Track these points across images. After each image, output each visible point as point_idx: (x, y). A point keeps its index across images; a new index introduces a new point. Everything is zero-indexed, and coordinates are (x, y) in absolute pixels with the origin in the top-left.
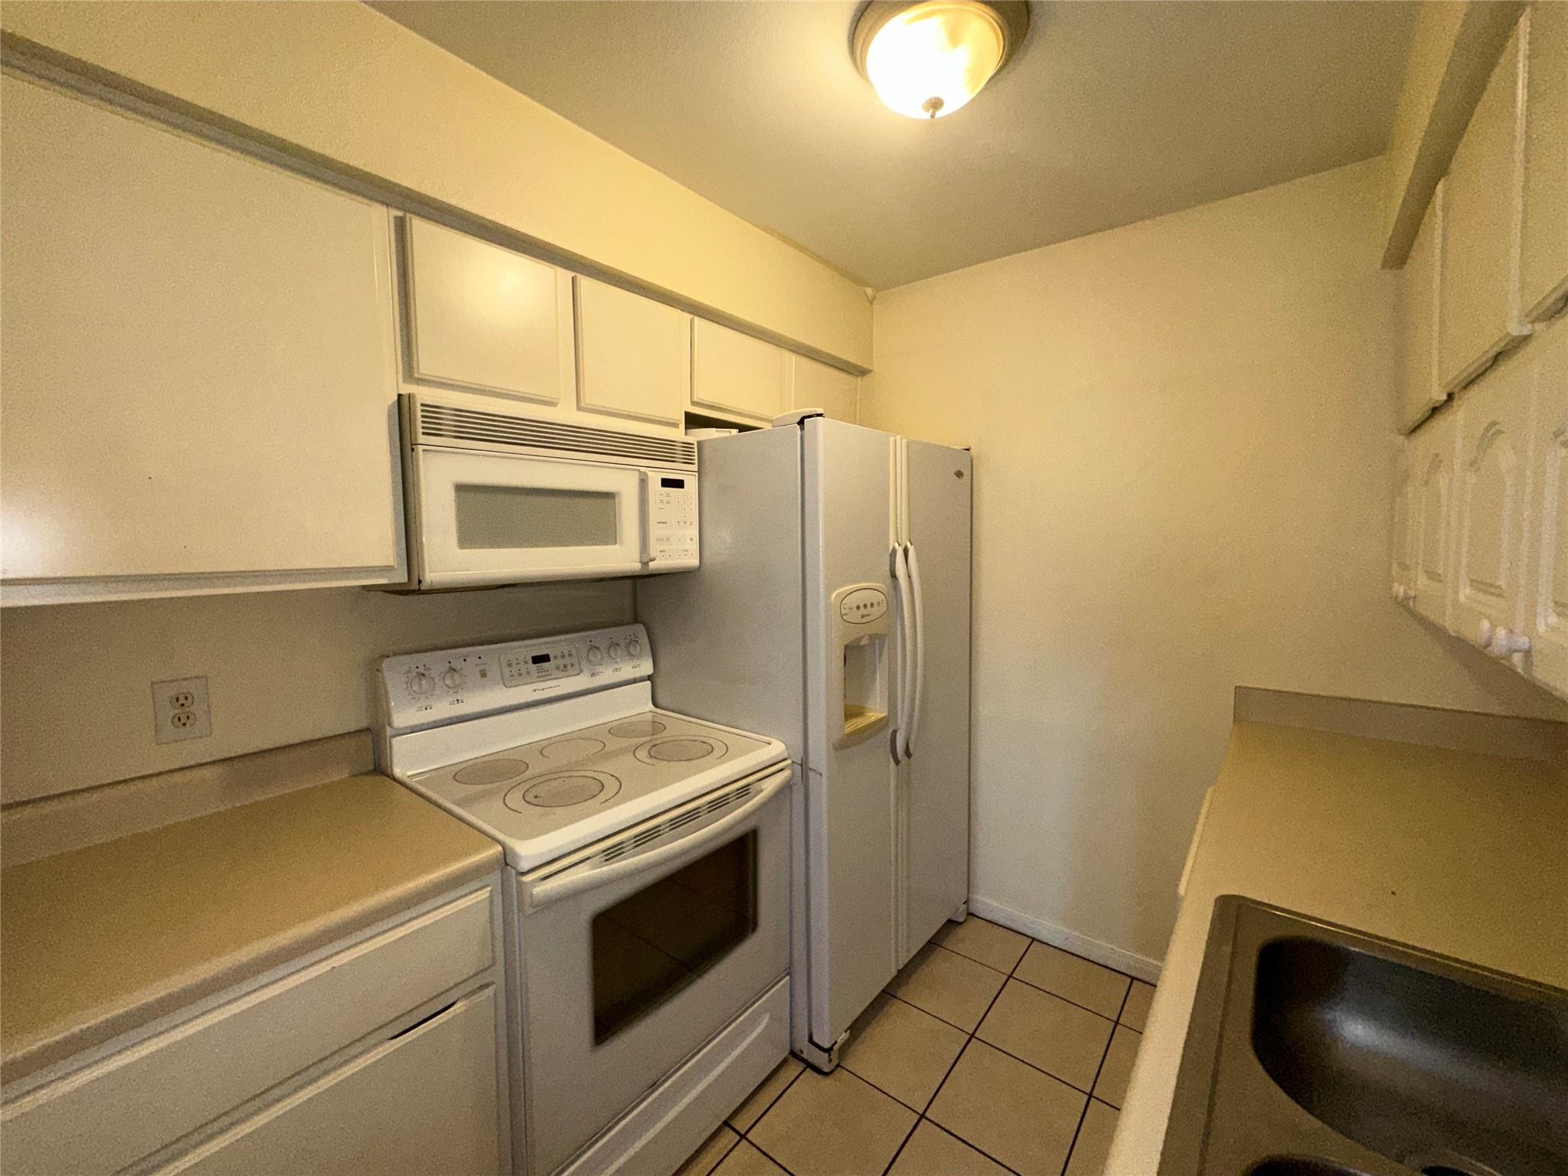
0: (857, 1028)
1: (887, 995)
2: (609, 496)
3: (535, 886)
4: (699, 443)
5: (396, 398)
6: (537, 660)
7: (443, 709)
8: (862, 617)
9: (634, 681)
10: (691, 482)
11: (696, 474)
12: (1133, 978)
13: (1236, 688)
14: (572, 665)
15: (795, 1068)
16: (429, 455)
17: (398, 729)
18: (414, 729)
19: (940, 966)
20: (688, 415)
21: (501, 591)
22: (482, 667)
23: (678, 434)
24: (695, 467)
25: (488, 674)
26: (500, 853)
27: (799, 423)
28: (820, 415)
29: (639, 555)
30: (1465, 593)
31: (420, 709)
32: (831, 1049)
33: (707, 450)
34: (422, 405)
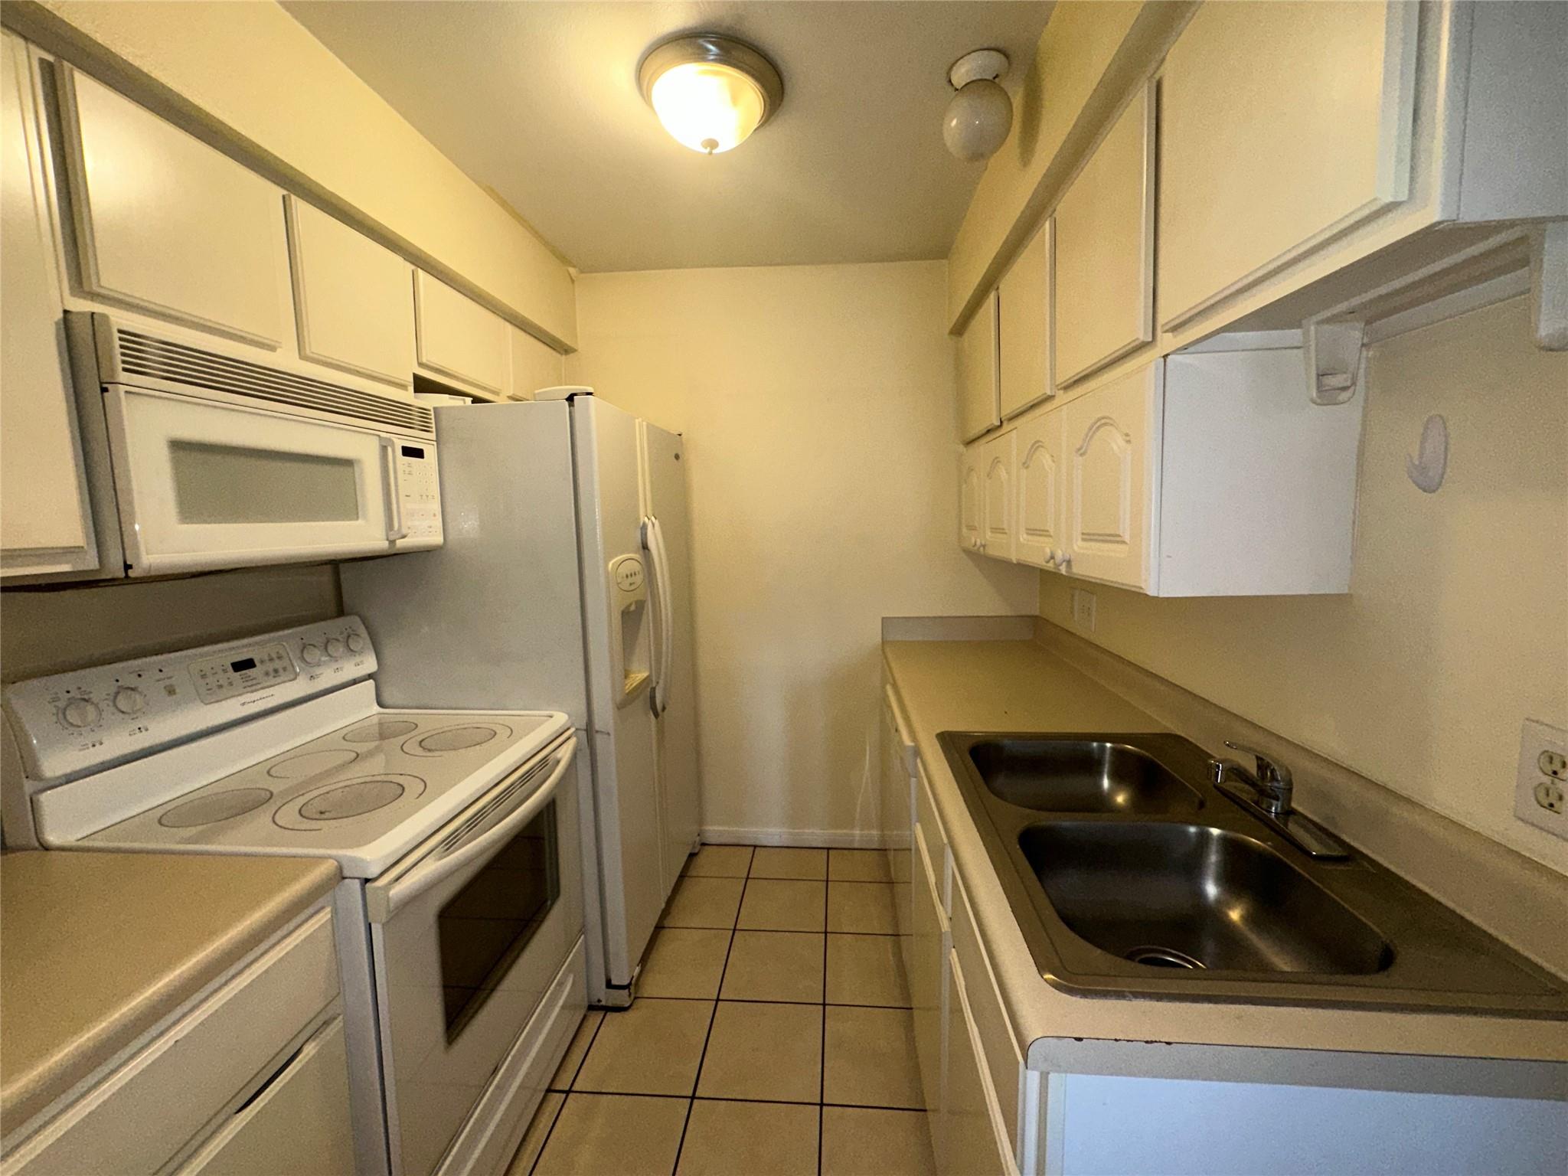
0: (644, 960)
1: (659, 928)
2: (348, 463)
3: (390, 889)
4: (435, 409)
5: (61, 315)
6: (238, 666)
7: (119, 743)
8: (631, 584)
9: (355, 682)
10: (430, 451)
11: (435, 443)
12: (828, 849)
13: (883, 618)
14: (285, 669)
15: (595, 1018)
16: (136, 400)
17: (50, 779)
18: (70, 778)
19: (693, 891)
20: (416, 378)
21: (200, 580)
22: (168, 682)
23: (408, 396)
24: (433, 436)
25: (177, 691)
26: (337, 867)
27: (567, 399)
28: (590, 394)
29: (384, 533)
30: (1023, 537)
31: (85, 747)
32: (630, 984)
33: (443, 417)
34: (120, 331)
